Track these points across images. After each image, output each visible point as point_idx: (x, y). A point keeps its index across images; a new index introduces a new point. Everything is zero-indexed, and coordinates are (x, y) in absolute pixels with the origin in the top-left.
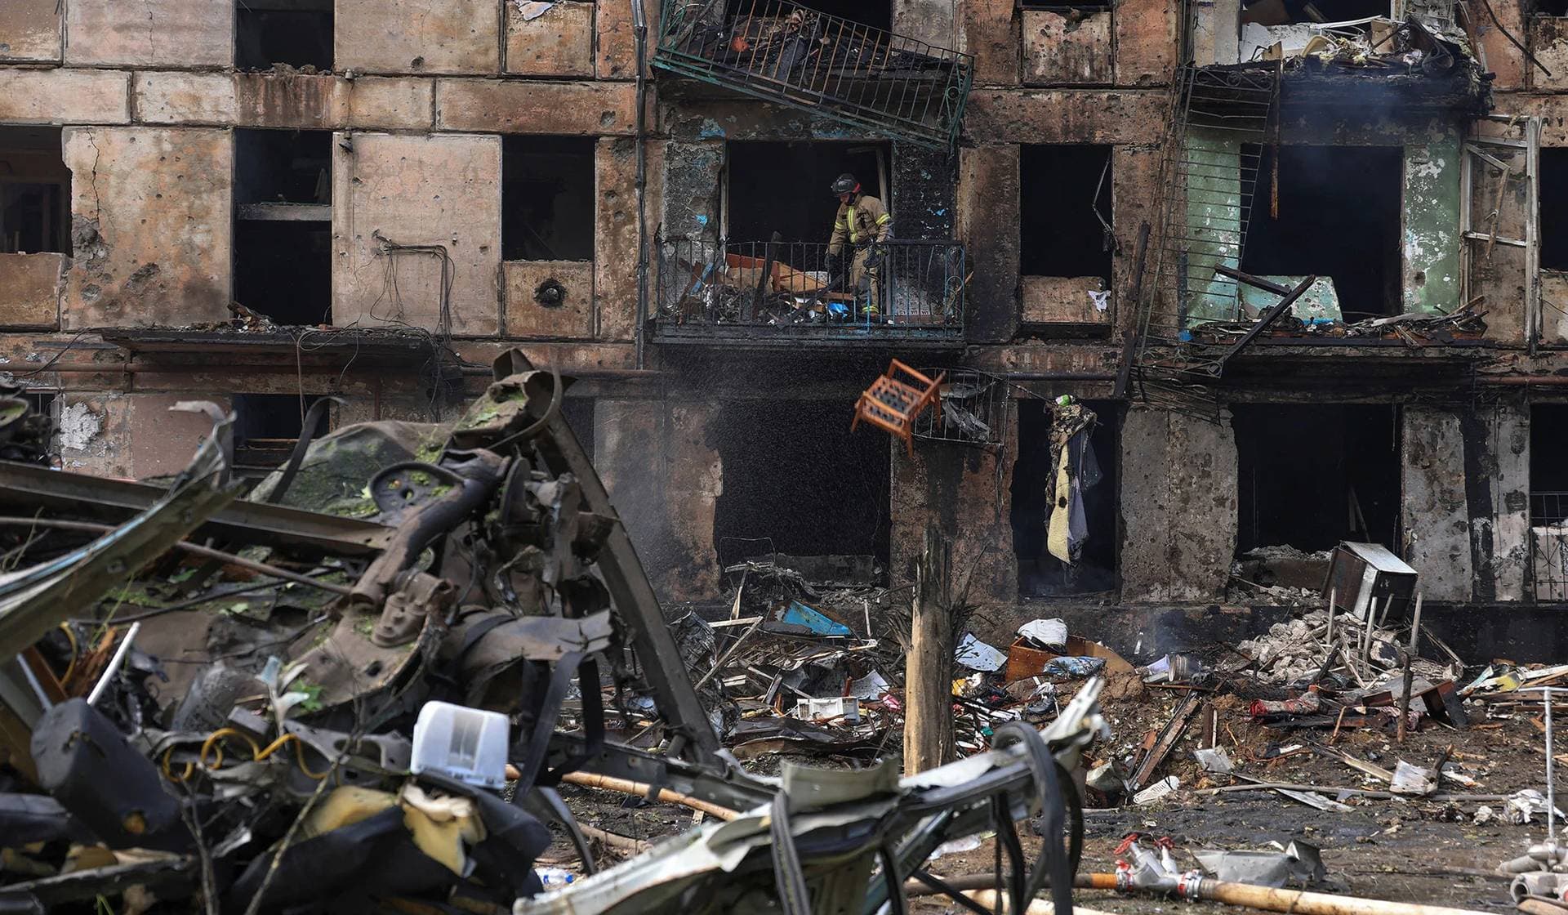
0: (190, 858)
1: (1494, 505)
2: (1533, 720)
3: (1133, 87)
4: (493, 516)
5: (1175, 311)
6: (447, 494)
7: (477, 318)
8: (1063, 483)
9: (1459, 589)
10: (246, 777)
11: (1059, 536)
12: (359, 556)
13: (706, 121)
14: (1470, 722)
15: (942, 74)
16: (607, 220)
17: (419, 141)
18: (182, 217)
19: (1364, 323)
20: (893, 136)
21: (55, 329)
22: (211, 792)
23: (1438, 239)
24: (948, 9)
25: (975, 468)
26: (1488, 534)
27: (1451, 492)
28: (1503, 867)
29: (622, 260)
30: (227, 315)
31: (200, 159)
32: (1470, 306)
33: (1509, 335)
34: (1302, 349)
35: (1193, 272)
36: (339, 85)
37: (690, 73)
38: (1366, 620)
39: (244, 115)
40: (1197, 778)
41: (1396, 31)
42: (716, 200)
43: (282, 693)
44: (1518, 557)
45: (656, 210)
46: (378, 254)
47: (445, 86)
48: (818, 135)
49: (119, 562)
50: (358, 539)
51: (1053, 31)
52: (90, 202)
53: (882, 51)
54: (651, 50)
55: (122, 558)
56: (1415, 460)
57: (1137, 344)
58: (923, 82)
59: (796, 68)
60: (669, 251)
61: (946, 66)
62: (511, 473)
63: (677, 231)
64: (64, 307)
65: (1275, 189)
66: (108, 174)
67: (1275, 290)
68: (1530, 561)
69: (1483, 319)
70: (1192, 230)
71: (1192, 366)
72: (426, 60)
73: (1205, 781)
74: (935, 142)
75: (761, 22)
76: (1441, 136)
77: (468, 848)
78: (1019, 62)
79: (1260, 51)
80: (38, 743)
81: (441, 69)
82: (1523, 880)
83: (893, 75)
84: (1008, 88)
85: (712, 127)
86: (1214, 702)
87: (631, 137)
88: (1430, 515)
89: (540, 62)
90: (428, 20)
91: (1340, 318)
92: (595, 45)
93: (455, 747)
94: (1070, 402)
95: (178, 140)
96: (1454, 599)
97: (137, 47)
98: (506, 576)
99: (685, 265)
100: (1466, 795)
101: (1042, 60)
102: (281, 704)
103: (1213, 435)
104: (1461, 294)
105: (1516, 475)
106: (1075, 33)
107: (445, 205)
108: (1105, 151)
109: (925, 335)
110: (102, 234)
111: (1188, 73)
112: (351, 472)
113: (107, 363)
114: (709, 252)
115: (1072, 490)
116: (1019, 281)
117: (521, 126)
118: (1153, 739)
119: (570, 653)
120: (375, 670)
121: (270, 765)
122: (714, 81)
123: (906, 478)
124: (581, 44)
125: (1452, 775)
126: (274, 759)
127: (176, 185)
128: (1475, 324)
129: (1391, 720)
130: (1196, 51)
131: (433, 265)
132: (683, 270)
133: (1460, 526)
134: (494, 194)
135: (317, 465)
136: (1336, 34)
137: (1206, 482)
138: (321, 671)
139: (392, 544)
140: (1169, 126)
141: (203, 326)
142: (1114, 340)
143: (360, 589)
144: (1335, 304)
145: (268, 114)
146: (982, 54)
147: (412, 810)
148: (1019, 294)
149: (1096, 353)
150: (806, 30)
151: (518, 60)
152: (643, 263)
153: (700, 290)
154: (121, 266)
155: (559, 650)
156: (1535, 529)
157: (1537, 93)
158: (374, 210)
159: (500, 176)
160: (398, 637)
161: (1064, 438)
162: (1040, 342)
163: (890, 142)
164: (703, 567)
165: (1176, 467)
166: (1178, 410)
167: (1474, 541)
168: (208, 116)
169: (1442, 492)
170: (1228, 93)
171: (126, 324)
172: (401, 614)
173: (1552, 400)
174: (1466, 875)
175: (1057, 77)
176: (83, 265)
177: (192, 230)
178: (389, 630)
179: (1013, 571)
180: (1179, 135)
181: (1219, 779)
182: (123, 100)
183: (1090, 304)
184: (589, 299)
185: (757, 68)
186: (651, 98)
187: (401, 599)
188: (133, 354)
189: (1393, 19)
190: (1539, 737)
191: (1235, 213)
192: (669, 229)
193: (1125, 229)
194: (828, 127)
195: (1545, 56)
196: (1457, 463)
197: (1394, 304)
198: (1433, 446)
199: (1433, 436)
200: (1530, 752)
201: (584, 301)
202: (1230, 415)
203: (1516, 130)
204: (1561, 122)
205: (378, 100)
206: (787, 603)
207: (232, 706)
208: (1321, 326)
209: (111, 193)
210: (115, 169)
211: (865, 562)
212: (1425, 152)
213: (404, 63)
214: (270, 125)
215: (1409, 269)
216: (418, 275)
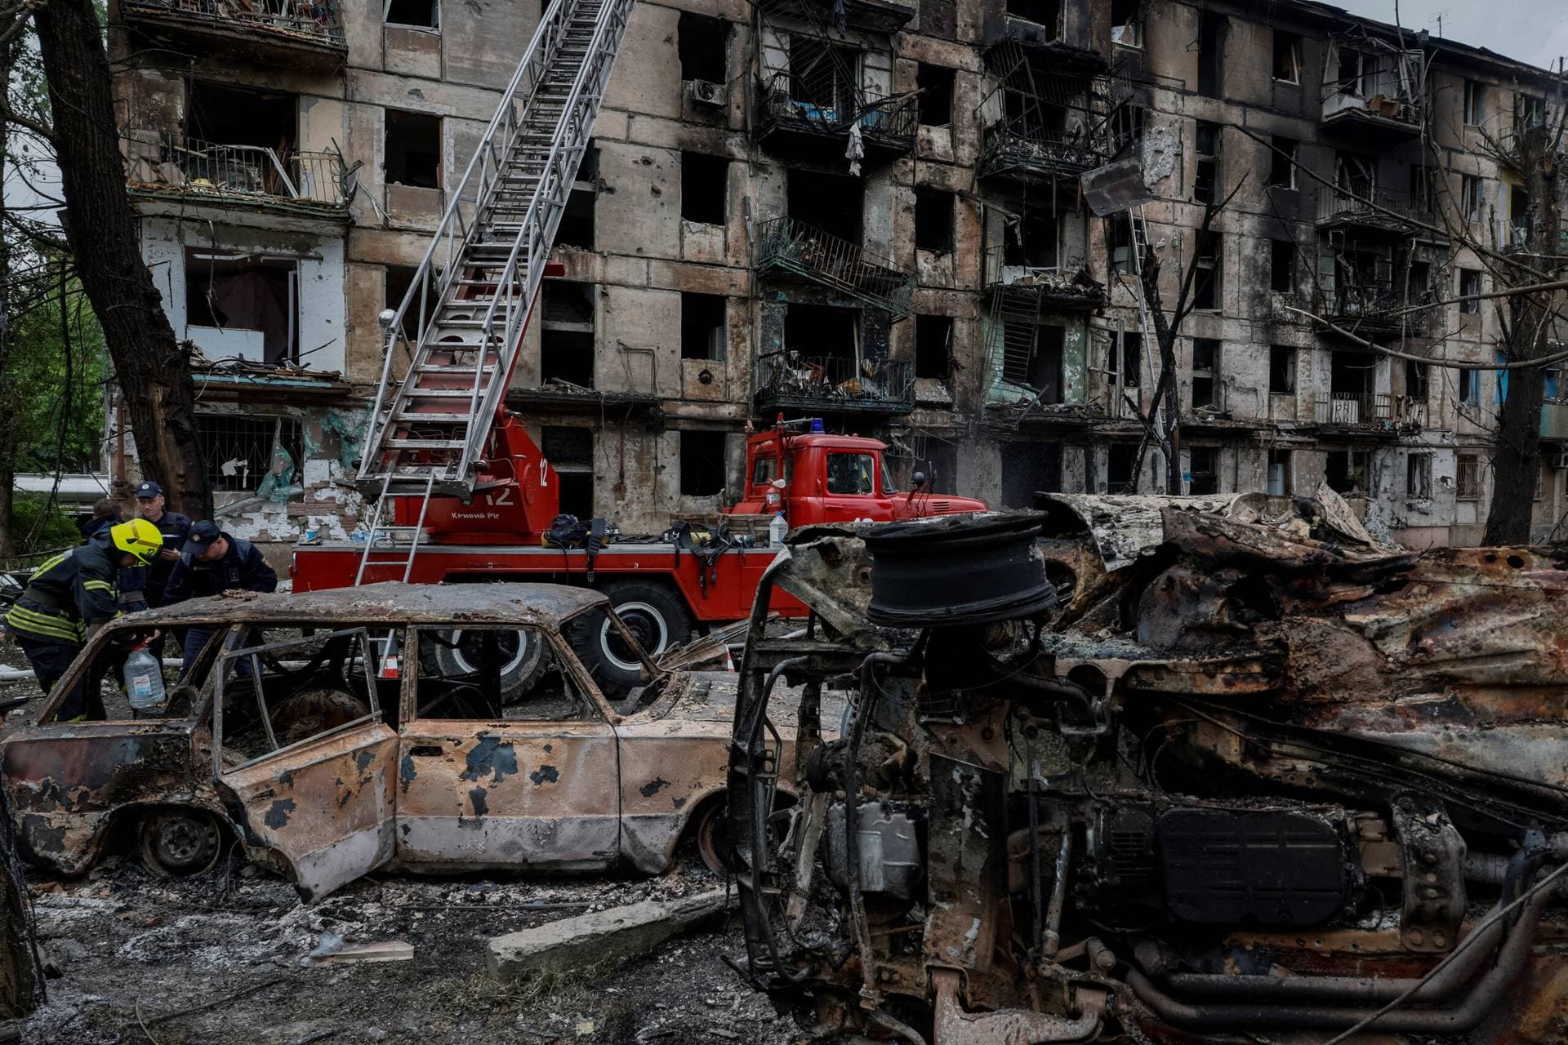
1: (1096, 489)
3: (962, 291)
7: (669, 389)
13: (780, 293)
16: (732, 340)
17: (640, 293)
23: (1077, 369)
24: (887, 246)
27: (1080, 483)
29: (741, 361)
30: (539, 383)
32: (1095, 400)
36: (598, 259)
42: (782, 332)
45: (756, 337)
46: (619, 352)
47: (654, 263)
51: (929, 261)
54: (755, 255)
56: (1067, 468)
59: (842, 271)
63: (766, 348)
67: (1029, 389)
70: (985, 359)
72: (644, 249)
74: (883, 311)
76: (1079, 323)
78: (916, 275)
81: (652, 255)
84: (912, 287)
85: (782, 295)
87: (744, 298)
89: (700, 255)
90: (644, 228)
92: (726, 248)
99: (770, 365)
101: (925, 275)
103: (993, 455)
104: (1084, 394)
105: (1103, 474)
106: (938, 263)
107: (653, 328)
108: (950, 321)
109: (895, 406)
111: (984, 285)
114: (781, 359)
116: (914, 379)
117: (691, 289)
124: (719, 249)
130: (988, 276)
131: (647, 360)
134: (678, 323)
137: (990, 477)
140: (977, 311)
142: (954, 411)
146: (901, 269)
148: (914, 386)
149: (947, 416)
151: (689, 254)
152: (751, 363)
157: (1112, 307)
158: (617, 328)
159: (681, 314)
162: (923, 410)
163: (860, 309)
165: (978, 470)
170: (1018, 299)
173: (1117, 443)
175: (931, 283)
180: (981, 316)
183: (940, 394)
184: (724, 381)
185: (823, 269)
186: (755, 279)
192: (762, 346)
193: (959, 357)
195: (1115, 291)
196: (1083, 470)
197: (1061, 398)
198: (1074, 461)
199: (1074, 457)
201: (722, 382)
202: (1000, 447)
205: (619, 269)
212: (1073, 330)
213: (631, 249)
214: (562, 278)
215: (1066, 382)
216: (640, 365)
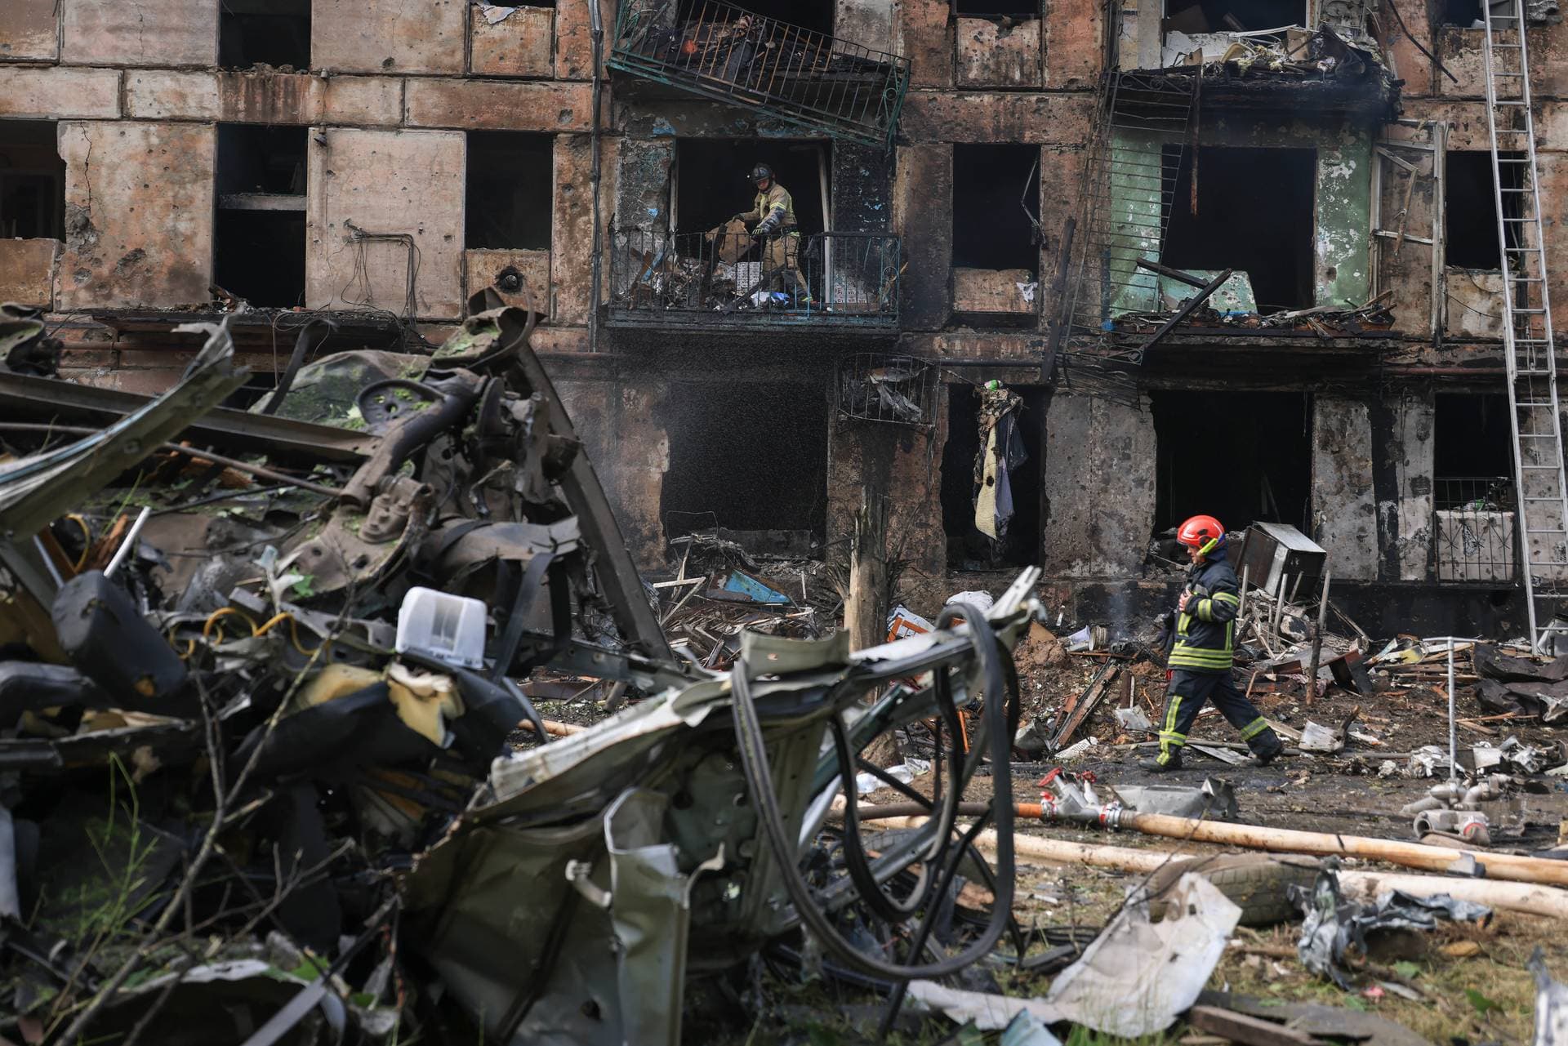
0: (193, 722)
1: (1400, 489)
2: (1435, 688)
3: (1061, 91)
4: (471, 429)
5: (1098, 301)
6: (429, 409)
7: (441, 303)
8: (991, 464)
9: (1366, 569)
10: (245, 651)
11: (987, 513)
12: (347, 462)
13: (658, 120)
14: (1375, 690)
15: (880, 76)
16: (563, 211)
17: (389, 136)
18: (167, 206)
19: (1278, 315)
20: (833, 134)
21: (49, 309)
22: (213, 666)
23: (1348, 236)
24: (887, 16)
25: (908, 449)
26: (1394, 517)
27: (1359, 476)
28: (1406, 809)
29: (577, 249)
30: (208, 298)
31: (185, 152)
32: (1379, 300)
33: (1415, 328)
34: (1218, 339)
35: (1117, 265)
36: (315, 84)
37: (644, 74)
38: (1277, 596)
39: (226, 111)
40: (1116, 735)
41: (1311, 39)
42: (666, 193)
43: (278, 576)
44: (1422, 539)
45: (609, 203)
46: (349, 241)
47: (414, 86)
48: (763, 133)
49: (134, 443)
50: (348, 446)
51: (986, 37)
52: (83, 192)
53: (824, 55)
54: (607, 53)
55: (138, 441)
56: (1325, 445)
57: (1062, 334)
58: (862, 83)
59: (743, 70)
60: (621, 241)
61: (885, 69)
62: (487, 390)
63: (631, 222)
64: (57, 289)
65: (1195, 187)
66: (99, 165)
67: (1193, 283)
68: (1433, 543)
69: (1392, 312)
70: (1115, 225)
71: (1114, 353)
72: (397, 61)
73: (1123, 737)
74: (873, 140)
75: (710, 27)
76: (1353, 139)
77: (448, 722)
78: (952, 68)
79: (1181, 57)
80: (58, 610)
81: (411, 69)
82: (1426, 817)
83: (834, 77)
84: (943, 90)
85: (662, 125)
86: (1132, 669)
87: (587, 134)
88: (1338, 498)
89: (502, 63)
90: (398, 23)
91: (1254, 310)
92: (554, 47)
93: (437, 630)
94: (998, 387)
95: (165, 135)
96: (1360, 578)
97: (127, 48)
98: (480, 491)
99: (636, 254)
100: (1371, 753)
101: (975, 65)
102: (277, 586)
103: (1133, 420)
104: (1370, 289)
105: (1420, 461)
106: (1006, 39)
107: (413, 197)
108: (1033, 152)
109: (861, 322)
110: (94, 221)
111: (1114, 76)
112: (337, 394)
113: (96, 341)
114: (659, 242)
115: (999, 469)
116: (951, 273)
117: (484, 123)
118: (1074, 703)
119: (540, 554)
120: (362, 563)
121: (267, 641)
122: (665, 81)
123: (843, 457)
124: (540, 48)
125: (1358, 735)
126: (271, 635)
127: (162, 176)
128: (1383, 317)
129: (1300, 687)
130: (1121, 57)
131: (399, 253)
132: (633, 259)
133: (1367, 508)
134: (458, 187)
135: (306, 387)
136: (1254, 42)
137: (1126, 464)
138: (313, 562)
139: (378, 453)
140: (1095, 127)
141: (186, 308)
142: (1040, 329)
143: (349, 490)
144: (1251, 297)
145: (249, 109)
146: (918, 58)
147: (397, 686)
148: (951, 285)
149: (1023, 341)
150: (753, 34)
151: (482, 61)
152: (597, 253)
153: (650, 278)
154: (109, 253)
155: (530, 551)
156: (1439, 513)
157: (1444, 100)
158: (346, 200)
159: (463, 170)
160: (382, 535)
161: (992, 420)
162: (971, 331)
163: (831, 140)
164: (650, 539)
165: (1098, 449)
166: (1100, 396)
167: (1380, 523)
168: (193, 112)
169: (1350, 476)
170: (1150, 96)
171: (114, 305)
172: (385, 514)
173: (1456, 391)
174: (1370, 816)
175: (989, 81)
176: (75, 250)
177: (177, 219)
178: (375, 527)
179: (942, 546)
180: (1104, 137)
181: (1137, 736)
182: (114, 97)
183: (1018, 295)
184: (545, 286)
185: (706, 69)
186: (607, 98)
187: (386, 501)
188: (121, 333)
189: (1308, 28)
190: (1441, 704)
191: (1156, 209)
192: (622, 220)
193: (1051, 224)
194: (771, 127)
195: (1453, 65)
196: (1365, 449)
197: (1306, 297)
198: (1342, 432)
199: (1342, 423)
200: (1432, 717)
201: (541, 287)
202: (1149, 401)
203: (1424, 134)
204: (1466, 126)
205: (350, 98)
206: (729, 573)
207: (233, 588)
208: (1236, 317)
209: (102, 184)
210: (107, 161)
211: (802, 535)
212: (1338, 154)
213: (376, 63)
214: (250, 120)
215: (1321, 265)
216: (386, 264)
